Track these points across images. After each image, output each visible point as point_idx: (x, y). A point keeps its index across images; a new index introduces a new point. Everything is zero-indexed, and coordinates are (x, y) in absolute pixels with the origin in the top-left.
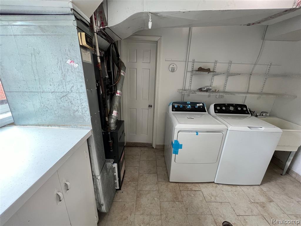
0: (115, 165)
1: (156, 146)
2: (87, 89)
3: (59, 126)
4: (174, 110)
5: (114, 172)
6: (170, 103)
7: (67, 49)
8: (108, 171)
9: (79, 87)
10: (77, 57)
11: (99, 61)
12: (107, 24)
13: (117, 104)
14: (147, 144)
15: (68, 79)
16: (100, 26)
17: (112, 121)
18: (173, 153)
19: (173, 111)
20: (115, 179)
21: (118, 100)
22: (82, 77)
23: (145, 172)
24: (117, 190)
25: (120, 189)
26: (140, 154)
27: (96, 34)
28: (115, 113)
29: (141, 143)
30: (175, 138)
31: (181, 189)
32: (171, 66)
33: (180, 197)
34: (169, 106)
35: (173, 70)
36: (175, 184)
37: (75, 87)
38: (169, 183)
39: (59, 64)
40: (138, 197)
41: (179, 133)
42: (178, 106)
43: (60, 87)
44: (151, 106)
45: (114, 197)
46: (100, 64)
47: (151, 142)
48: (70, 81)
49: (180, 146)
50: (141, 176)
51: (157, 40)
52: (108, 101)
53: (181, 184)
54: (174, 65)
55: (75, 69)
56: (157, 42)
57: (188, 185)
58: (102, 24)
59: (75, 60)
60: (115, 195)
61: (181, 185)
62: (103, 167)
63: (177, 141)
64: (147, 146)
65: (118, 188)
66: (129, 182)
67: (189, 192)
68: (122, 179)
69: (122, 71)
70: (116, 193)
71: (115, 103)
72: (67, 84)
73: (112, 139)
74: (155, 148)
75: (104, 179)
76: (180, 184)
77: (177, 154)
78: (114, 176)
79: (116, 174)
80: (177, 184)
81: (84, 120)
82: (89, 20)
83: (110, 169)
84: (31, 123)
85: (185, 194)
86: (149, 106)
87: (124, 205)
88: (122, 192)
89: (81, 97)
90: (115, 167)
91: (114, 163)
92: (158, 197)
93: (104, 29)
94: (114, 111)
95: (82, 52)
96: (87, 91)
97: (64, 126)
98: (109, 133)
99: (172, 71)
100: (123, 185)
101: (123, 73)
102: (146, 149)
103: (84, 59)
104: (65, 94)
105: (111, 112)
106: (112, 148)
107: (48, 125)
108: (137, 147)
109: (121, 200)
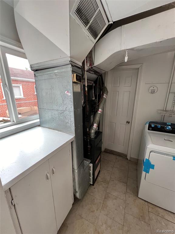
0: (91, 165)
1: (131, 158)
2: (74, 109)
3: (58, 130)
4: (151, 129)
5: (90, 170)
6: (147, 122)
7: (66, 85)
8: (85, 168)
9: (70, 107)
10: (71, 89)
11: (86, 89)
12: (93, 64)
13: (98, 119)
14: (123, 154)
15: (65, 103)
16: (89, 66)
17: (93, 131)
18: (144, 171)
19: (149, 129)
20: (90, 175)
21: (98, 116)
22: (72, 101)
23: (116, 178)
24: (91, 184)
25: (93, 185)
26: (114, 162)
27: (86, 72)
28: (95, 126)
29: (117, 152)
30: (147, 157)
31: (150, 211)
32: (152, 88)
33: (147, 218)
34: (145, 124)
35: (153, 92)
36: (143, 202)
37: (68, 108)
38: (138, 198)
39: (61, 94)
40: (106, 198)
41: (151, 153)
42: (156, 126)
43: (61, 107)
44: (129, 123)
45: (87, 190)
46: (87, 91)
47: (125, 153)
48: (65, 104)
49: (153, 167)
50: (112, 181)
51: (138, 67)
52: (92, 116)
53: (151, 204)
54: (154, 87)
55: (69, 96)
56: (138, 68)
57: (159, 209)
58: (91, 65)
59: (69, 91)
60: (89, 188)
61: (151, 206)
62: (81, 164)
63: (148, 160)
64: (122, 156)
65: (92, 183)
66: (101, 182)
67: (159, 218)
68: (95, 178)
69: (104, 94)
70: (90, 187)
71: (96, 119)
72: (64, 105)
73: (91, 145)
74: (129, 159)
75: (80, 173)
76: (149, 205)
77: (148, 173)
78: (90, 173)
79: (91, 172)
80: (146, 203)
81: (71, 129)
82: (81, 64)
83: (87, 167)
84: (46, 127)
85: (153, 218)
86: (127, 122)
87: (94, 199)
88: (94, 188)
89: (71, 114)
90: (91, 167)
91: (90, 163)
92: (124, 206)
93: (92, 68)
94: (95, 124)
95: (74, 86)
96: (74, 110)
97: (60, 131)
98: (89, 140)
99: (151, 93)
100: (96, 182)
101: (105, 96)
102: (120, 158)
103: (74, 90)
104: (62, 111)
105: (93, 125)
106: (89, 152)
107: (53, 129)
108: (114, 154)
109: (92, 194)
